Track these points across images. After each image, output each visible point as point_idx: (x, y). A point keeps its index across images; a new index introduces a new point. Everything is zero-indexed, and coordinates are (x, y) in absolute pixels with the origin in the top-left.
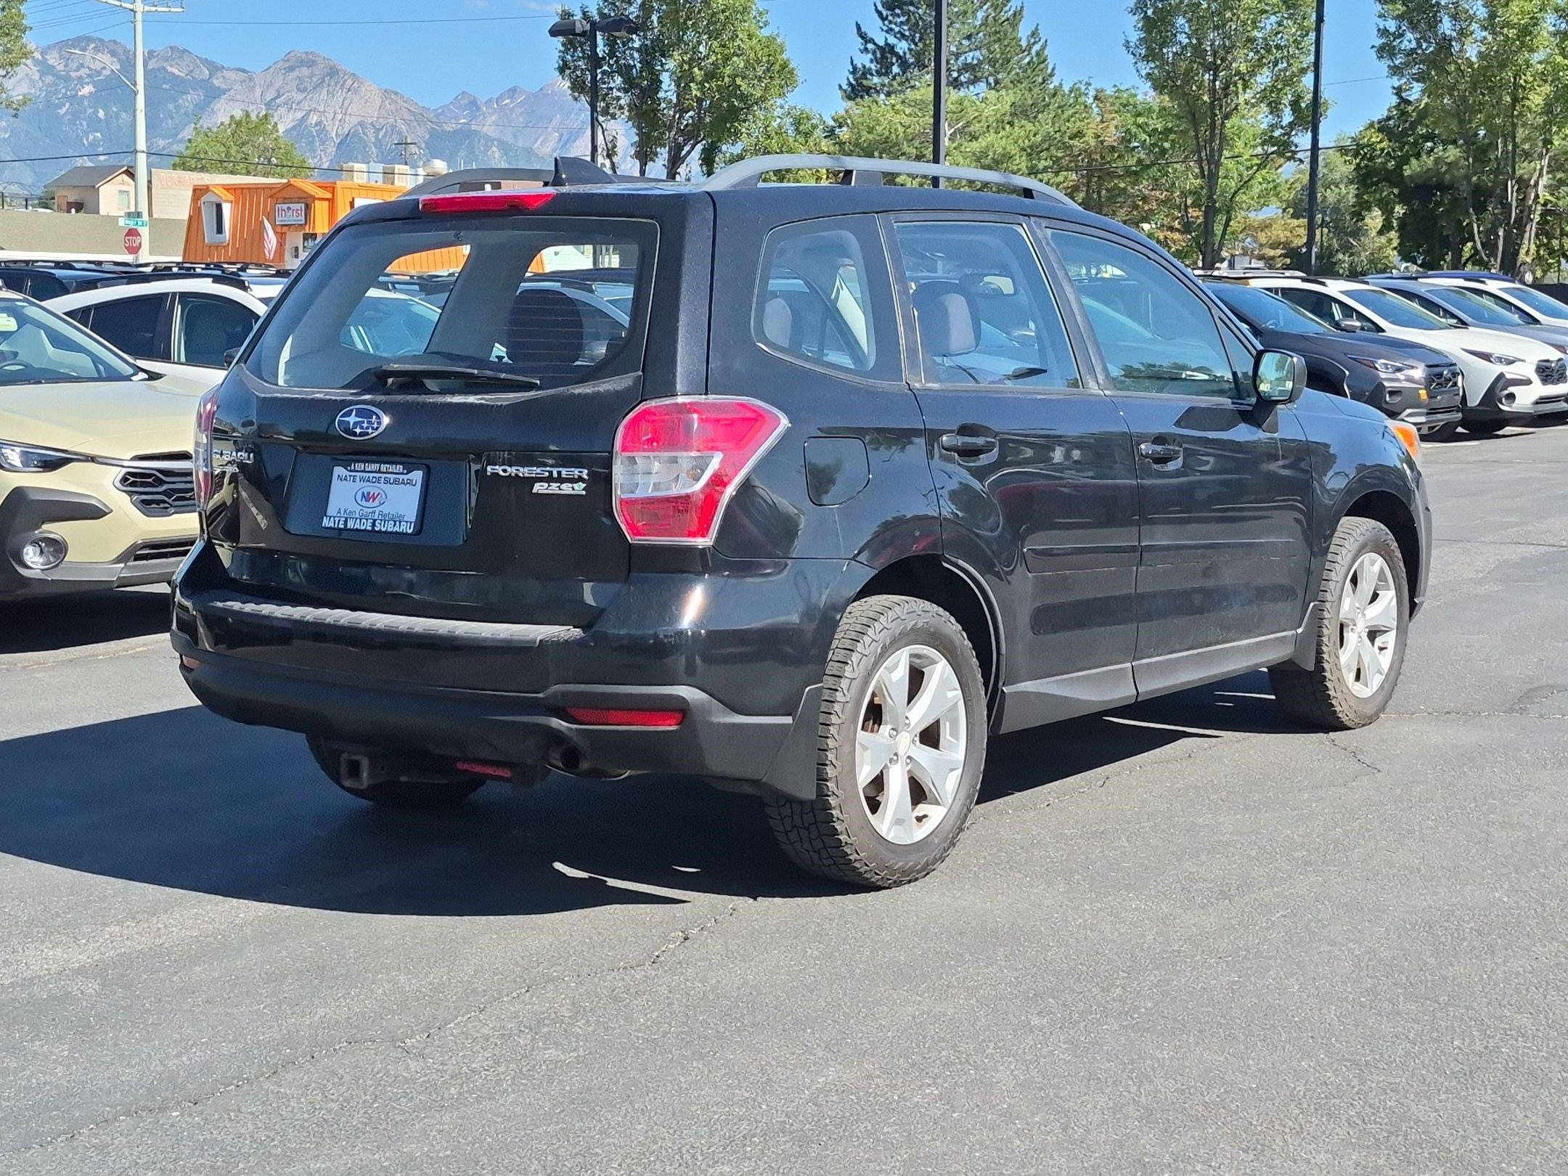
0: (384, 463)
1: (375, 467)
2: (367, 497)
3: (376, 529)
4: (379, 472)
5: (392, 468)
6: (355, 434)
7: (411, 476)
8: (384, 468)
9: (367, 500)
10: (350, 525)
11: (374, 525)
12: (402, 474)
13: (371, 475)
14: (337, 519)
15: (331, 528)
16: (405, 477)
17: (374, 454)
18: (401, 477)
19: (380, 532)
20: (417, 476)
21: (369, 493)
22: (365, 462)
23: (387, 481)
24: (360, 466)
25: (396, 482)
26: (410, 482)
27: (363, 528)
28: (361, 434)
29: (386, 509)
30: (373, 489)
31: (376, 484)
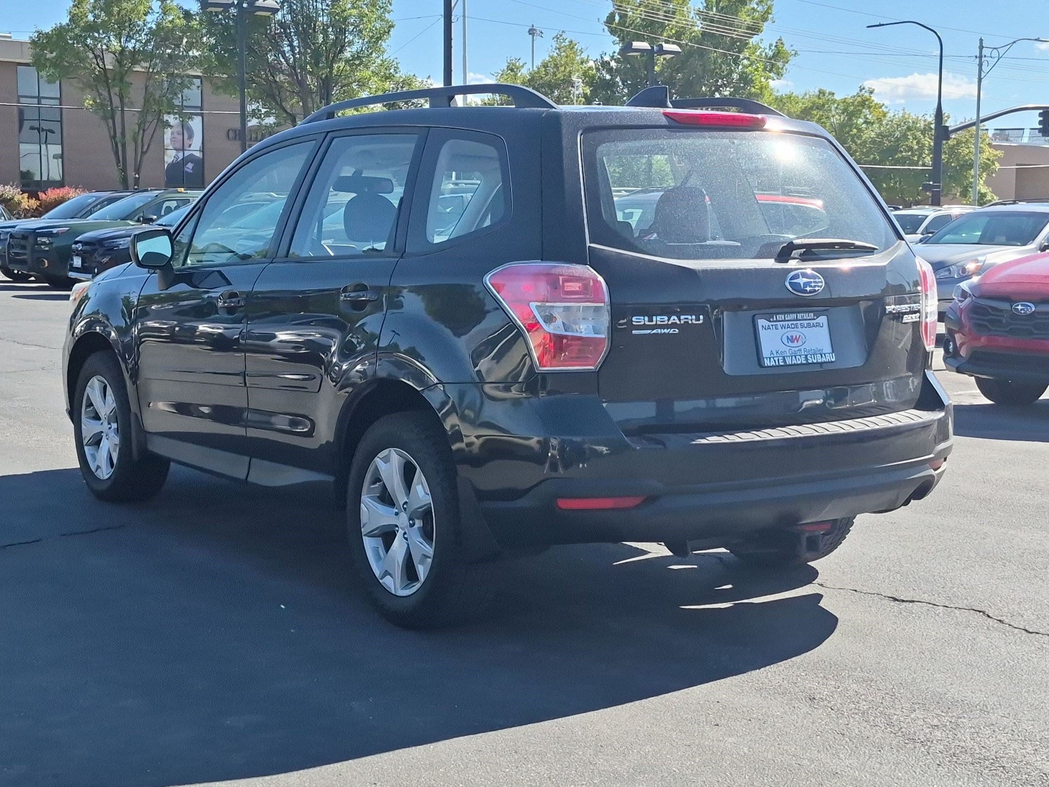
0: (799, 312)
1: (794, 316)
2: (792, 339)
3: (810, 362)
4: (797, 320)
5: (806, 316)
6: (806, 292)
7: (818, 320)
8: (799, 316)
9: (793, 342)
10: (789, 361)
11: (807, 359)
12: (814, 319)
13: (790, 323)
14: (776, 359)
15: (773, 366)
16: (814, 322)
17: (788, 306)
18: (811, 322)
19: (813, 363)
20: (823, 319)
21: (792, 337)
22: (784, 313)
23: (802, 326)
24: (780, 317)
25: (809, 326)
26: (818, 325)
27: (799, 362)
28: (810, 292)
29: (807, 346)
30: (794, 333)
31: (795, 329)
